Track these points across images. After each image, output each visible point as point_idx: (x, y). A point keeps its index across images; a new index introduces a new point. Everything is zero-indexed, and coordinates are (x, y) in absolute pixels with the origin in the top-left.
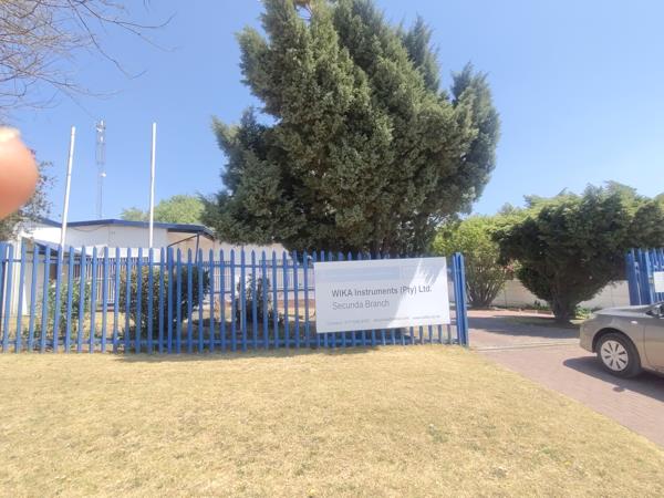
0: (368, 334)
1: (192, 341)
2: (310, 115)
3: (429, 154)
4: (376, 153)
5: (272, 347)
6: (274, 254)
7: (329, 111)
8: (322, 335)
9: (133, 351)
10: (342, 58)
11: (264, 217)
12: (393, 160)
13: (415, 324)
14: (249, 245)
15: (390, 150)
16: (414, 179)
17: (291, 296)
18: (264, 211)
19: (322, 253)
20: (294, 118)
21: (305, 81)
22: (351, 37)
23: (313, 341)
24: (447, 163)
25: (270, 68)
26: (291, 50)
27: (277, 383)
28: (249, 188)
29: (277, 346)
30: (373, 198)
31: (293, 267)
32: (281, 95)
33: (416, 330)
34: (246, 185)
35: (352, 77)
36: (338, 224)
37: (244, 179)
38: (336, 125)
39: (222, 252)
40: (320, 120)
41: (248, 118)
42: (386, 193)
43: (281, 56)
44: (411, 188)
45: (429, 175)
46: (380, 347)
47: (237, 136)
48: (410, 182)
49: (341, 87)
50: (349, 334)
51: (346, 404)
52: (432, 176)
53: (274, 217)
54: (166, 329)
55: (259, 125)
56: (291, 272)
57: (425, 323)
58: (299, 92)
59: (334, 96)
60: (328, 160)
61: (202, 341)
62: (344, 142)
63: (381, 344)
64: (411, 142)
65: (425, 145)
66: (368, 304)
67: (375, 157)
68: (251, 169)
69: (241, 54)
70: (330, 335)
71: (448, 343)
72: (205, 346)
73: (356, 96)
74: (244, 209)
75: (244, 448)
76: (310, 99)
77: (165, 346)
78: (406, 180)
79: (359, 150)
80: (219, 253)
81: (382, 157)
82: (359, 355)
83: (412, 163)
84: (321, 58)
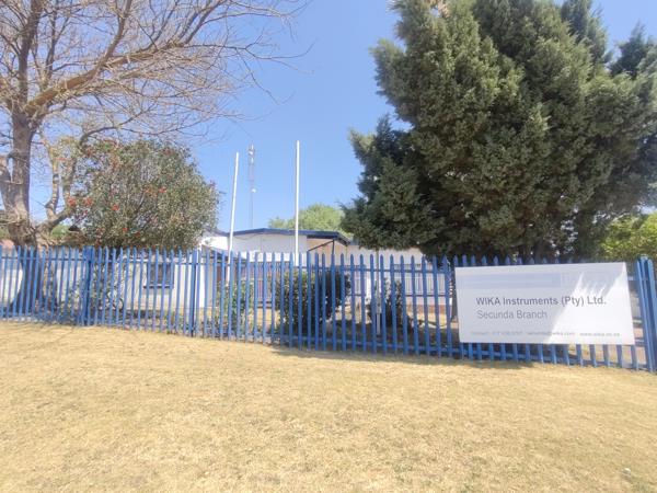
0: (521, 347)
1: (336, 341)
2: (449, 116)
3: (599, 141)
4: (528, 146)
5: (412, 353)
6: (413, 258)
7: (471, 109)
8: (466, 345)
9: (287, 345)
10: (485, 49)
11: (402, 222)
12: (548, 153)
13: (585, 341)
14: (388, 250)
15: (545, 141)
16: (576, 172)
17: (431, 301)
18: (403, 216)
19: (464, 257)
20: (433, 121)
21: (444, 82)
22: (497, 25)
23: (456, 350)
24: (624, 148)
25: (407, 75)
26: (428, 54)
27: (424, 391)
28: (387, 194)
29: (417, 352)
30: (523, 197)
31: (432, 272)
32: (418, 100)
33: (585, 349)
34: (384, 191)
35: (497, 69)
36: (483, 227)
37: (381, 185)
38: (479, 122)
39: (361, 257)
40: (461, 120)
41: (383, 126)
42: (540, 191)
43: (418, 61)
44: (574, 182)
45: (600, 165)
46: (536, 364)
47: (373, 144)
48: (572, 175)
49: (484, 81)
50: (497, 347)
51: (507, 426)
52: (603, 165)
53: (412, 221)
54: (313, 328)
55: (394, 132)
56: (430, 277)
57: (598, 341)
58: (438, 94)
59: (476, 92)
60: (470, 159)
61: (345, 341)
62: (489, 139)
63: (538, 361)
64: (574, 129)
65: (594, 130)
66: (520, 315)
67: (526, 151)
68: (389, 175)
69: (375, 66)
70: (475, 345)
71: (633, 367)
72: (348, 346)
73: (501, 87)
74: (382, 214)
75: (400, 454)
76: (449, 99)
77: (313, 343)
78: (567, 174)
79: (507, 145)
80: (359, 258)
81: (535, 151)
82: (511, 371)
83: (576, 154)
84: (460, 55)
